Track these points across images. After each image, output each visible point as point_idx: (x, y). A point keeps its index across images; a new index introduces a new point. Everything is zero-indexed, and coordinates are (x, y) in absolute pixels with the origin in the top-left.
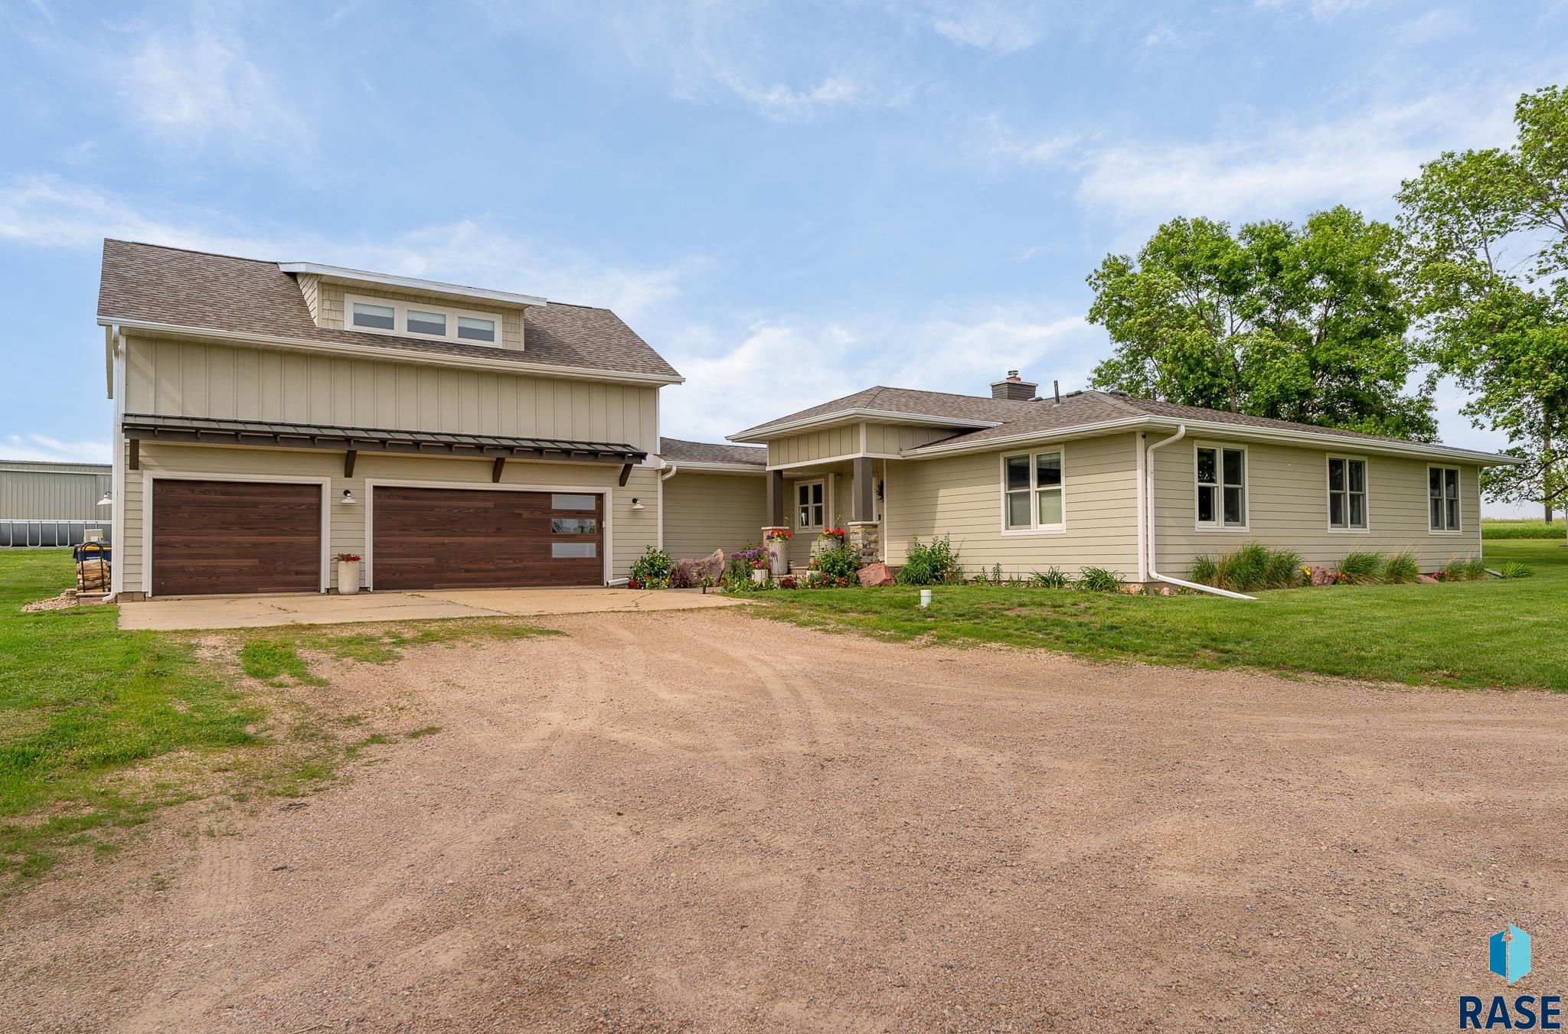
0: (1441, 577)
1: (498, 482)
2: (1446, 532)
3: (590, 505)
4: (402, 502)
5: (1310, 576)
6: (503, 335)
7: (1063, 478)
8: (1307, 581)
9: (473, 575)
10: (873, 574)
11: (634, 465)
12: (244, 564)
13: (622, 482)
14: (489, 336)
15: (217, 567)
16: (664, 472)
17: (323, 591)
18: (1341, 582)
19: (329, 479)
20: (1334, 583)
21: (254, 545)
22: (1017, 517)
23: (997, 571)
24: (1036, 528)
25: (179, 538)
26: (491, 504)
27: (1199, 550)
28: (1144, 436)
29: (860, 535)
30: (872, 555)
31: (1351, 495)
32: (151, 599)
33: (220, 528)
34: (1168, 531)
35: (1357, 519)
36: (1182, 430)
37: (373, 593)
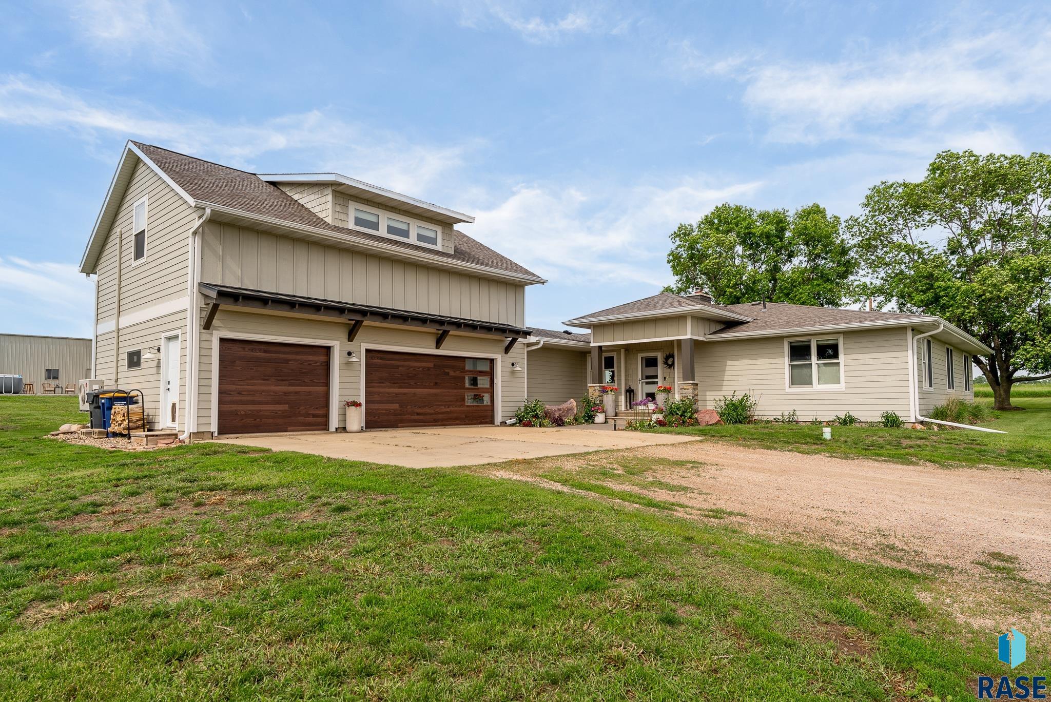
1: (439, 348)
2: (967, 392)
3: (487, 367)
4: (380, 361)
6: (441, 241)
7: (841, 355)
9: (421, 417)
10: (706, 416)
11: (517, 339)
12: (279, 409)
13: (507, 350)
14: (434, 241)
15: (260, 411)
17: (332, 429)
19: (339, 342)
21: (286, 393)
22: (798, 380)
23: (793, 415)
24: (816, 387)
25: (234, 387)
26: (432, 365)
27: (924, 402)
28: (913, 330)
30: (696, 404)
31: (951, 370)
32: (218, 437)
33: (263, 380)
36: (942, 327)
37: (366, 431)
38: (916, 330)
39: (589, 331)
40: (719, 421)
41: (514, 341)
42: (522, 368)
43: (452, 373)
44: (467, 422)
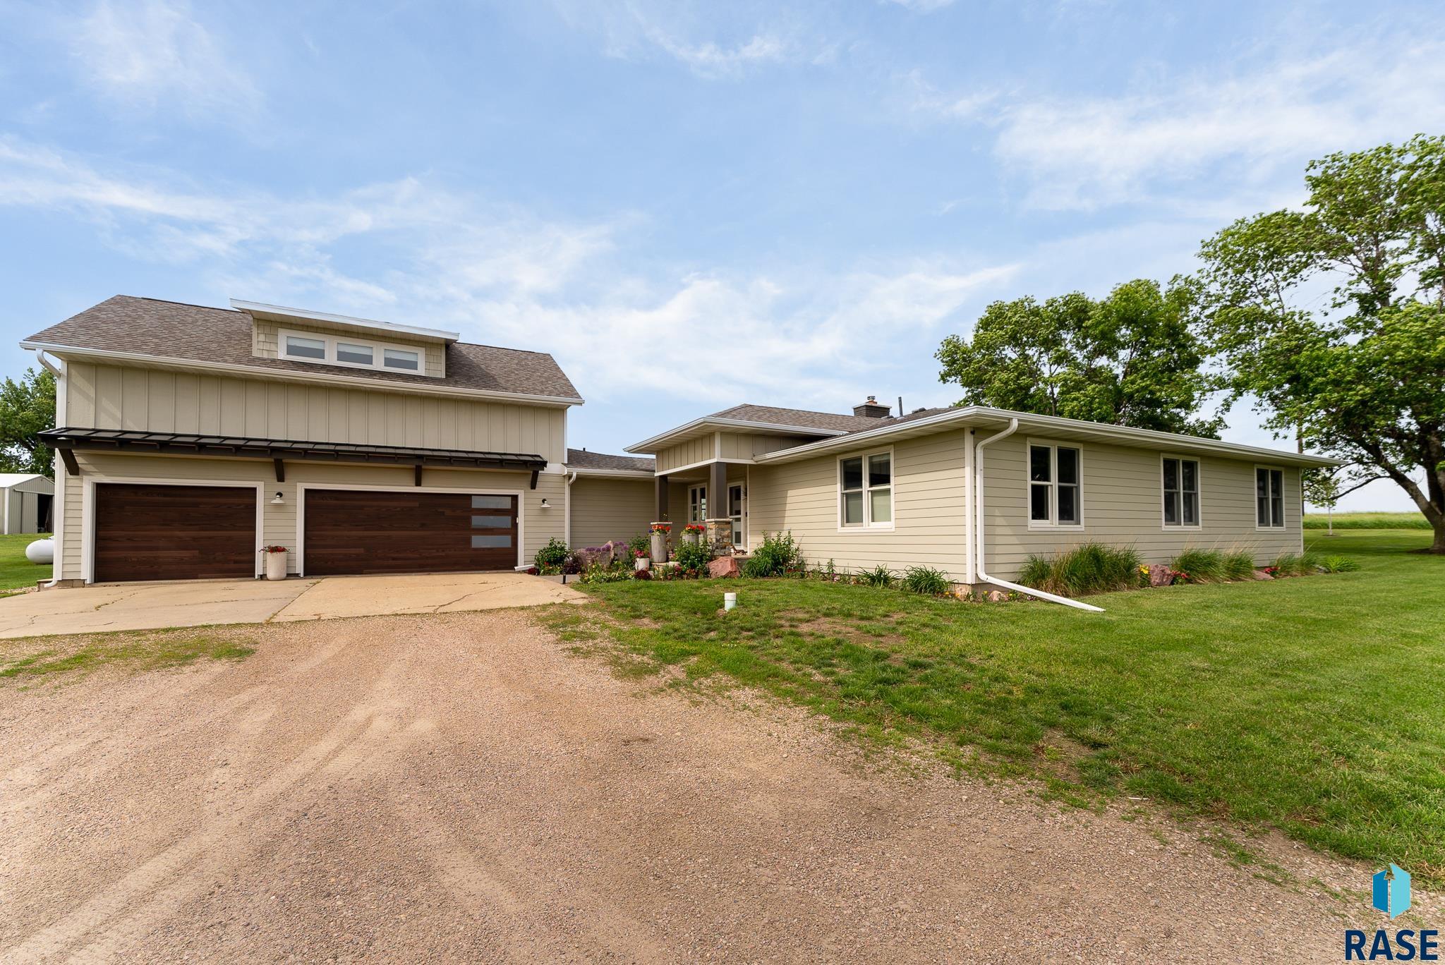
0: (1273, 571)
1: (420, 485)
2: (1272, 528)
3: (507, 504)
5: (1149, 575)
6: (424, 364)
7: (892, 478)
8: (1145, 582)
9: (399, 562)
10: (720, 565)
11: (540, 472)
12: (185, 555)
13: (533, 486)
14: (414, 365)
15: (159, 557)
16: (570, 477)
17: (256, 577)
18: (1180, 581)
19: (263, 482)
20: (1172, 583)
21: (194, 539)
22: (851, 515)
23: (831, 565)
24: (868, 525)
25: (123, 533)
26: (417, 504)
27: (1034, 549)
28: (973, 433)
29: (714, 531)
30: (725, 548)
31: (1184, 493)
32: (90, 585)
33: (163, 525)
34: (999, 531)
35: (1191, 518)
36: (1015, 424)
37: (306, 578)
39: (654, 457)
41: (534, 474)
42: (562, 502)
43: (448, 513)
44: (475, 568)
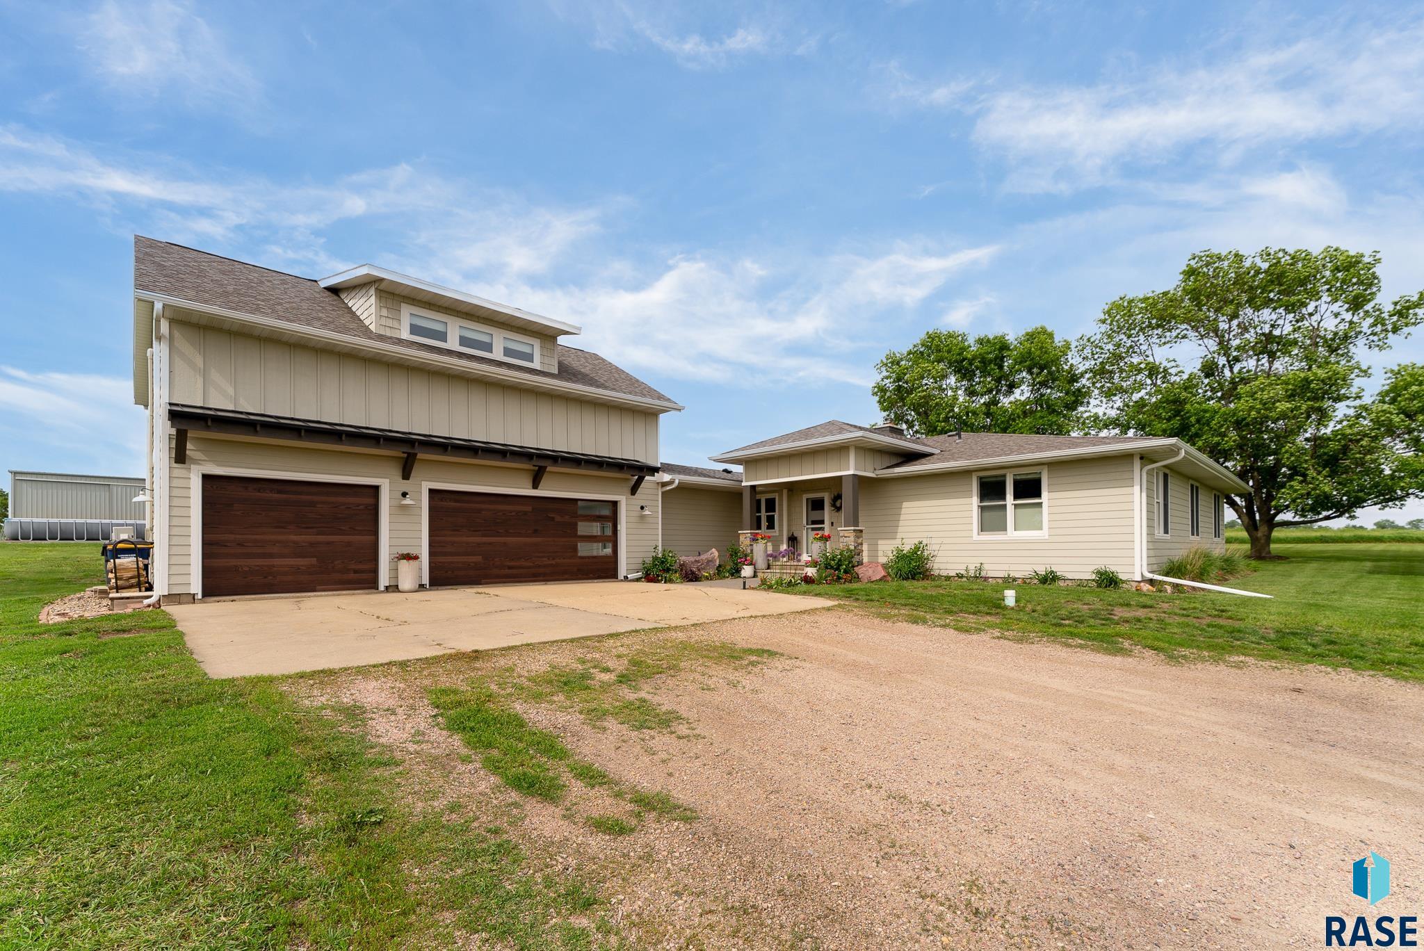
1: (536, 488)
2: (1218, 539)
3: (606, 512)
4: (453, 504)
6: (539, 357)
7: (1045, 494)
9: (514, 571)
10: (870, 570)
11: (645, 478)
12: (302, 563)
13: (634, 491)
14: (530, 357)
15: (273, 566)
16: (668, 484)
17: (382, 588)
19: (388, 480)
21: (312, 544)
22: (986, 525)
23: (980, 570)
24: (1011, 534)
25: (232, 537)
26: (529, 509)
27: (1157, 553)
28: (1142, 458)
30: (859, 555)
31: (1196, 513)
32: (201, 601)
33: (277, 527)
34: (1148, 538)
36: (1183, 453)
37: (431, 590)
38: (1146, 457)
39: (740, 467)
40: (884, 576)
41: (641, 480)
42: (656, 510)
43: (558, 518)
44: (580, 576)
